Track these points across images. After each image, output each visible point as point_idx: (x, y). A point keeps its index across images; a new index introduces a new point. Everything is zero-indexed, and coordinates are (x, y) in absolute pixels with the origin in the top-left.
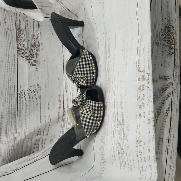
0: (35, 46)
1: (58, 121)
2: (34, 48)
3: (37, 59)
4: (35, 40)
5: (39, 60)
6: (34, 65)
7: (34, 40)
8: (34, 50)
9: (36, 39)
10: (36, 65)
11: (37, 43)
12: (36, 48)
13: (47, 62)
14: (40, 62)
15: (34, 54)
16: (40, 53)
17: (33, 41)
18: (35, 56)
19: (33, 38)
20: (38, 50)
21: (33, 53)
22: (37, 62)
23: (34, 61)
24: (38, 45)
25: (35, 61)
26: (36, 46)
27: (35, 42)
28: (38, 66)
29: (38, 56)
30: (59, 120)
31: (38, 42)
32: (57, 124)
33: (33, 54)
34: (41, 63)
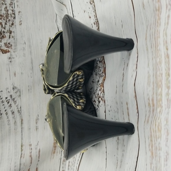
0: (7, 17)
1: (54, 153)
2: (5, 21)
3: (11, 41)
4: (6, 8)
5: (14, 43)
6: (4, 52)
7: (4, 6)
8: (6, 24)
9: (8, 5)
10: (9, 52)
11: (10, 12)
12: (9, 20)
13: (30, 46)
14: (16, 46)
15: (6, 31)
16: (17, 30)
17: (3, 9)
18: (7, 35)
19: (3, 4)
20: (12, 24)
21: (3, 30)
22: (12, 45)
23: (5, 44)
24: (13, 15)
25: (8, 45)
26: (9, 18)
27: (8, 11)
28: (13, 53)
29: (12, 34)
30: (55, 149)
31: (13, 11)
32: (52, 157)
33: (4, 32)
34: (19, 47)
